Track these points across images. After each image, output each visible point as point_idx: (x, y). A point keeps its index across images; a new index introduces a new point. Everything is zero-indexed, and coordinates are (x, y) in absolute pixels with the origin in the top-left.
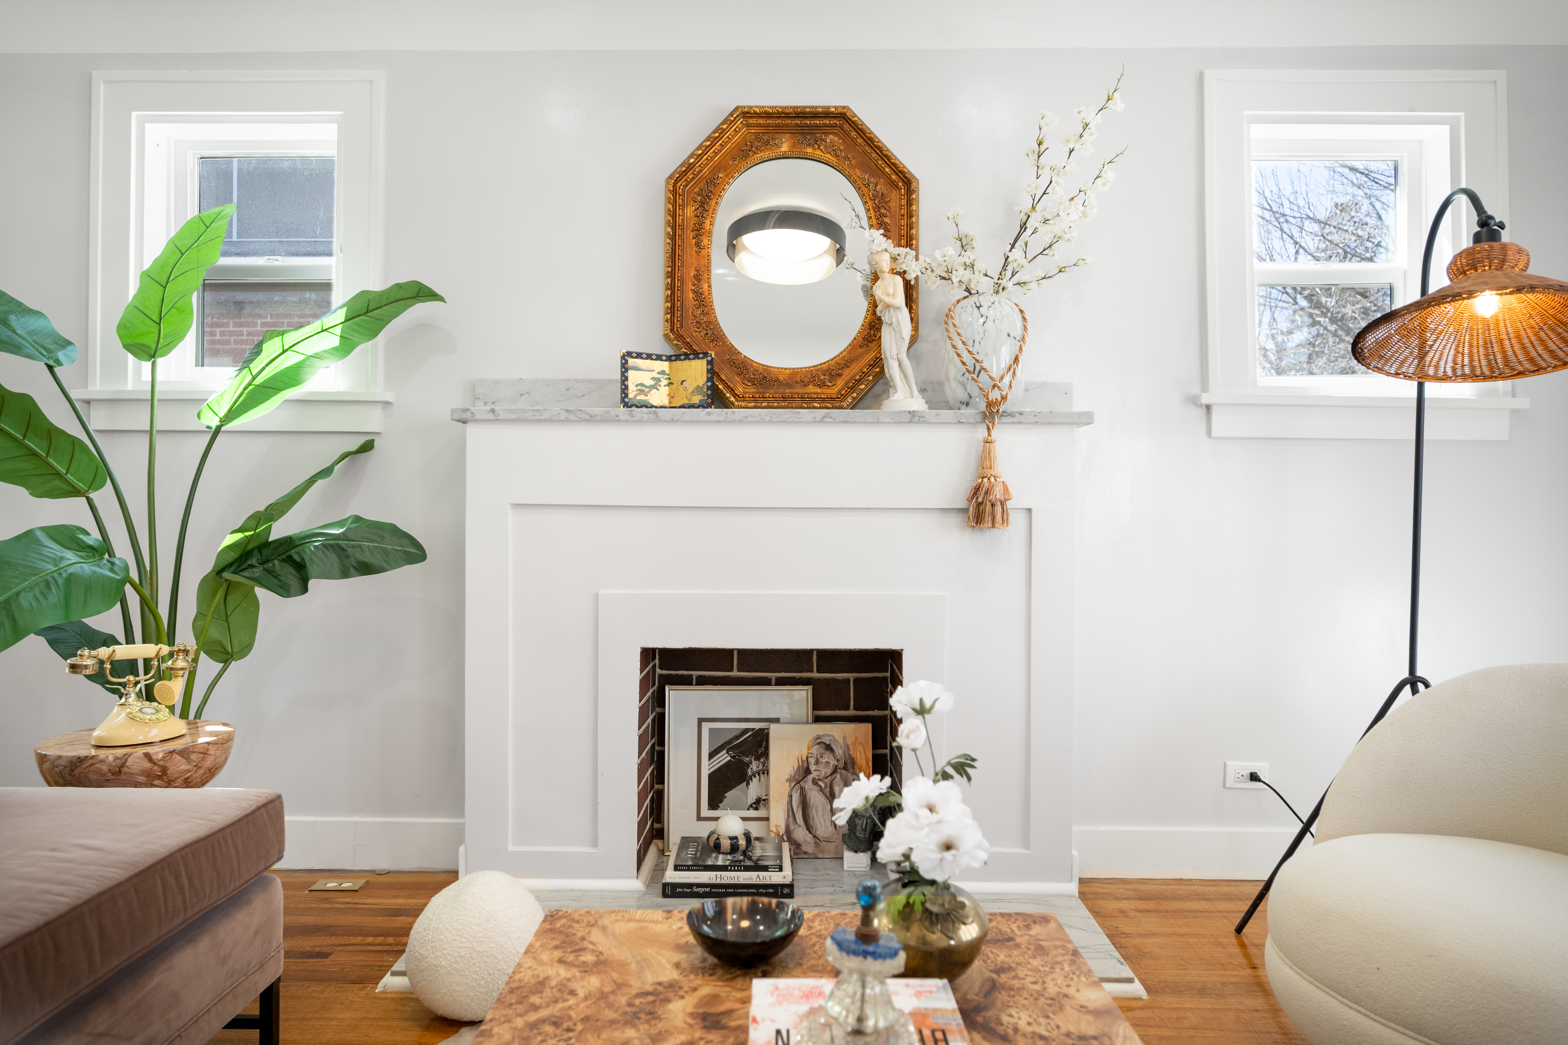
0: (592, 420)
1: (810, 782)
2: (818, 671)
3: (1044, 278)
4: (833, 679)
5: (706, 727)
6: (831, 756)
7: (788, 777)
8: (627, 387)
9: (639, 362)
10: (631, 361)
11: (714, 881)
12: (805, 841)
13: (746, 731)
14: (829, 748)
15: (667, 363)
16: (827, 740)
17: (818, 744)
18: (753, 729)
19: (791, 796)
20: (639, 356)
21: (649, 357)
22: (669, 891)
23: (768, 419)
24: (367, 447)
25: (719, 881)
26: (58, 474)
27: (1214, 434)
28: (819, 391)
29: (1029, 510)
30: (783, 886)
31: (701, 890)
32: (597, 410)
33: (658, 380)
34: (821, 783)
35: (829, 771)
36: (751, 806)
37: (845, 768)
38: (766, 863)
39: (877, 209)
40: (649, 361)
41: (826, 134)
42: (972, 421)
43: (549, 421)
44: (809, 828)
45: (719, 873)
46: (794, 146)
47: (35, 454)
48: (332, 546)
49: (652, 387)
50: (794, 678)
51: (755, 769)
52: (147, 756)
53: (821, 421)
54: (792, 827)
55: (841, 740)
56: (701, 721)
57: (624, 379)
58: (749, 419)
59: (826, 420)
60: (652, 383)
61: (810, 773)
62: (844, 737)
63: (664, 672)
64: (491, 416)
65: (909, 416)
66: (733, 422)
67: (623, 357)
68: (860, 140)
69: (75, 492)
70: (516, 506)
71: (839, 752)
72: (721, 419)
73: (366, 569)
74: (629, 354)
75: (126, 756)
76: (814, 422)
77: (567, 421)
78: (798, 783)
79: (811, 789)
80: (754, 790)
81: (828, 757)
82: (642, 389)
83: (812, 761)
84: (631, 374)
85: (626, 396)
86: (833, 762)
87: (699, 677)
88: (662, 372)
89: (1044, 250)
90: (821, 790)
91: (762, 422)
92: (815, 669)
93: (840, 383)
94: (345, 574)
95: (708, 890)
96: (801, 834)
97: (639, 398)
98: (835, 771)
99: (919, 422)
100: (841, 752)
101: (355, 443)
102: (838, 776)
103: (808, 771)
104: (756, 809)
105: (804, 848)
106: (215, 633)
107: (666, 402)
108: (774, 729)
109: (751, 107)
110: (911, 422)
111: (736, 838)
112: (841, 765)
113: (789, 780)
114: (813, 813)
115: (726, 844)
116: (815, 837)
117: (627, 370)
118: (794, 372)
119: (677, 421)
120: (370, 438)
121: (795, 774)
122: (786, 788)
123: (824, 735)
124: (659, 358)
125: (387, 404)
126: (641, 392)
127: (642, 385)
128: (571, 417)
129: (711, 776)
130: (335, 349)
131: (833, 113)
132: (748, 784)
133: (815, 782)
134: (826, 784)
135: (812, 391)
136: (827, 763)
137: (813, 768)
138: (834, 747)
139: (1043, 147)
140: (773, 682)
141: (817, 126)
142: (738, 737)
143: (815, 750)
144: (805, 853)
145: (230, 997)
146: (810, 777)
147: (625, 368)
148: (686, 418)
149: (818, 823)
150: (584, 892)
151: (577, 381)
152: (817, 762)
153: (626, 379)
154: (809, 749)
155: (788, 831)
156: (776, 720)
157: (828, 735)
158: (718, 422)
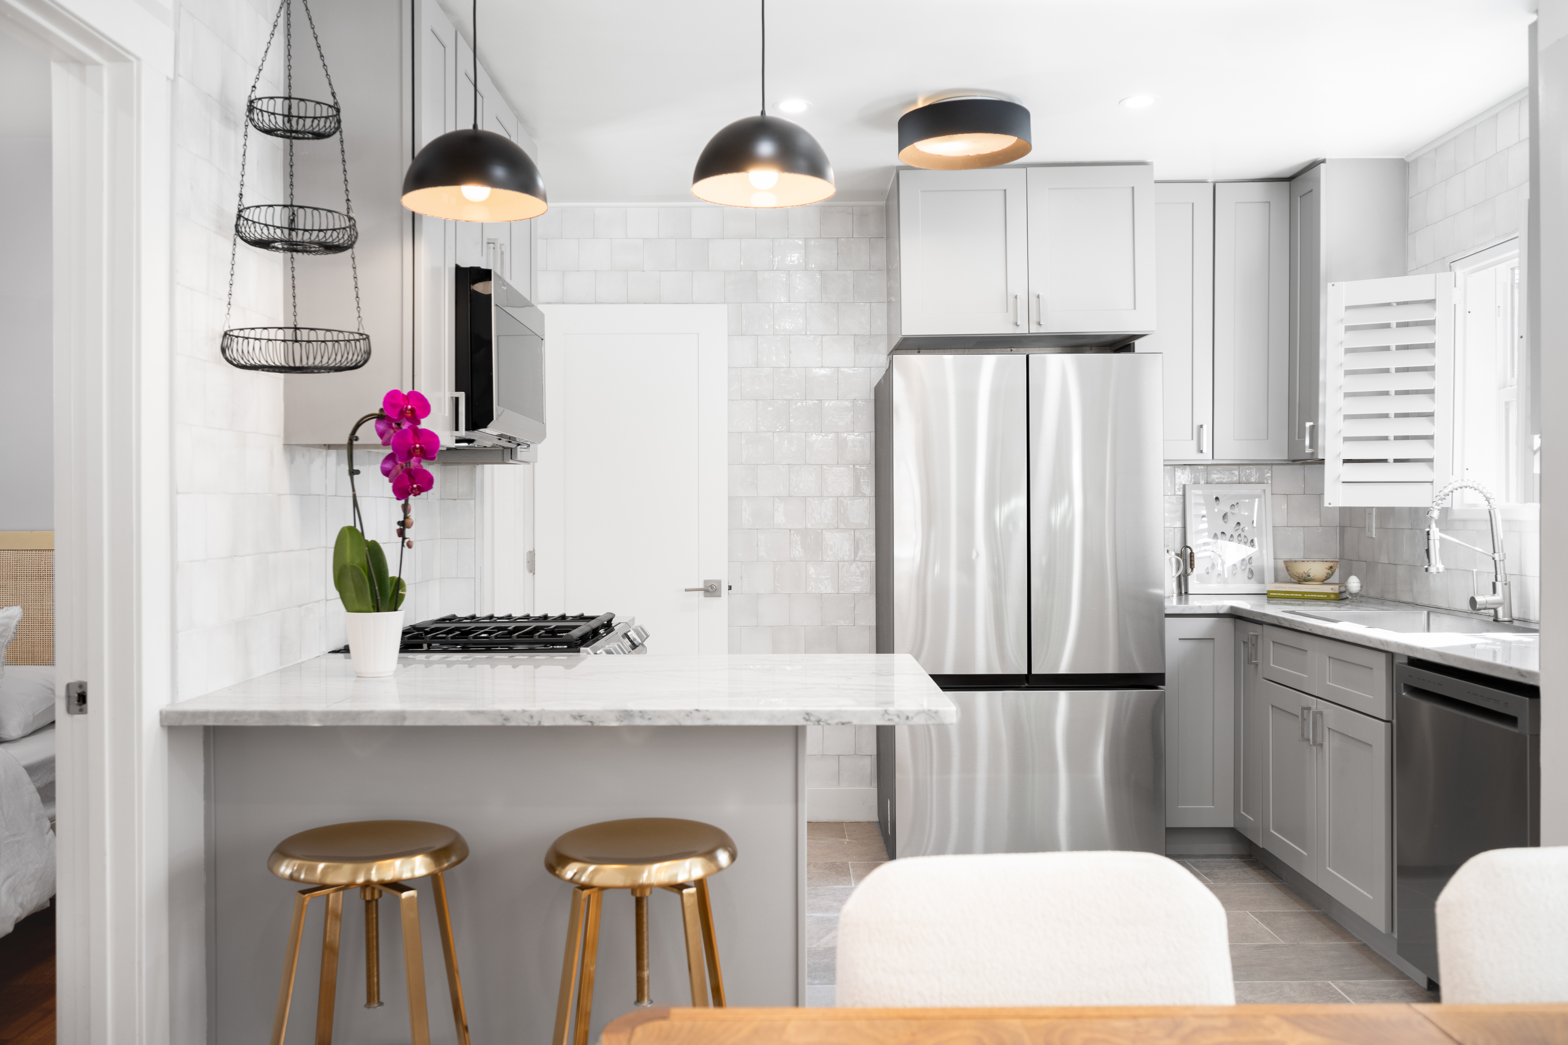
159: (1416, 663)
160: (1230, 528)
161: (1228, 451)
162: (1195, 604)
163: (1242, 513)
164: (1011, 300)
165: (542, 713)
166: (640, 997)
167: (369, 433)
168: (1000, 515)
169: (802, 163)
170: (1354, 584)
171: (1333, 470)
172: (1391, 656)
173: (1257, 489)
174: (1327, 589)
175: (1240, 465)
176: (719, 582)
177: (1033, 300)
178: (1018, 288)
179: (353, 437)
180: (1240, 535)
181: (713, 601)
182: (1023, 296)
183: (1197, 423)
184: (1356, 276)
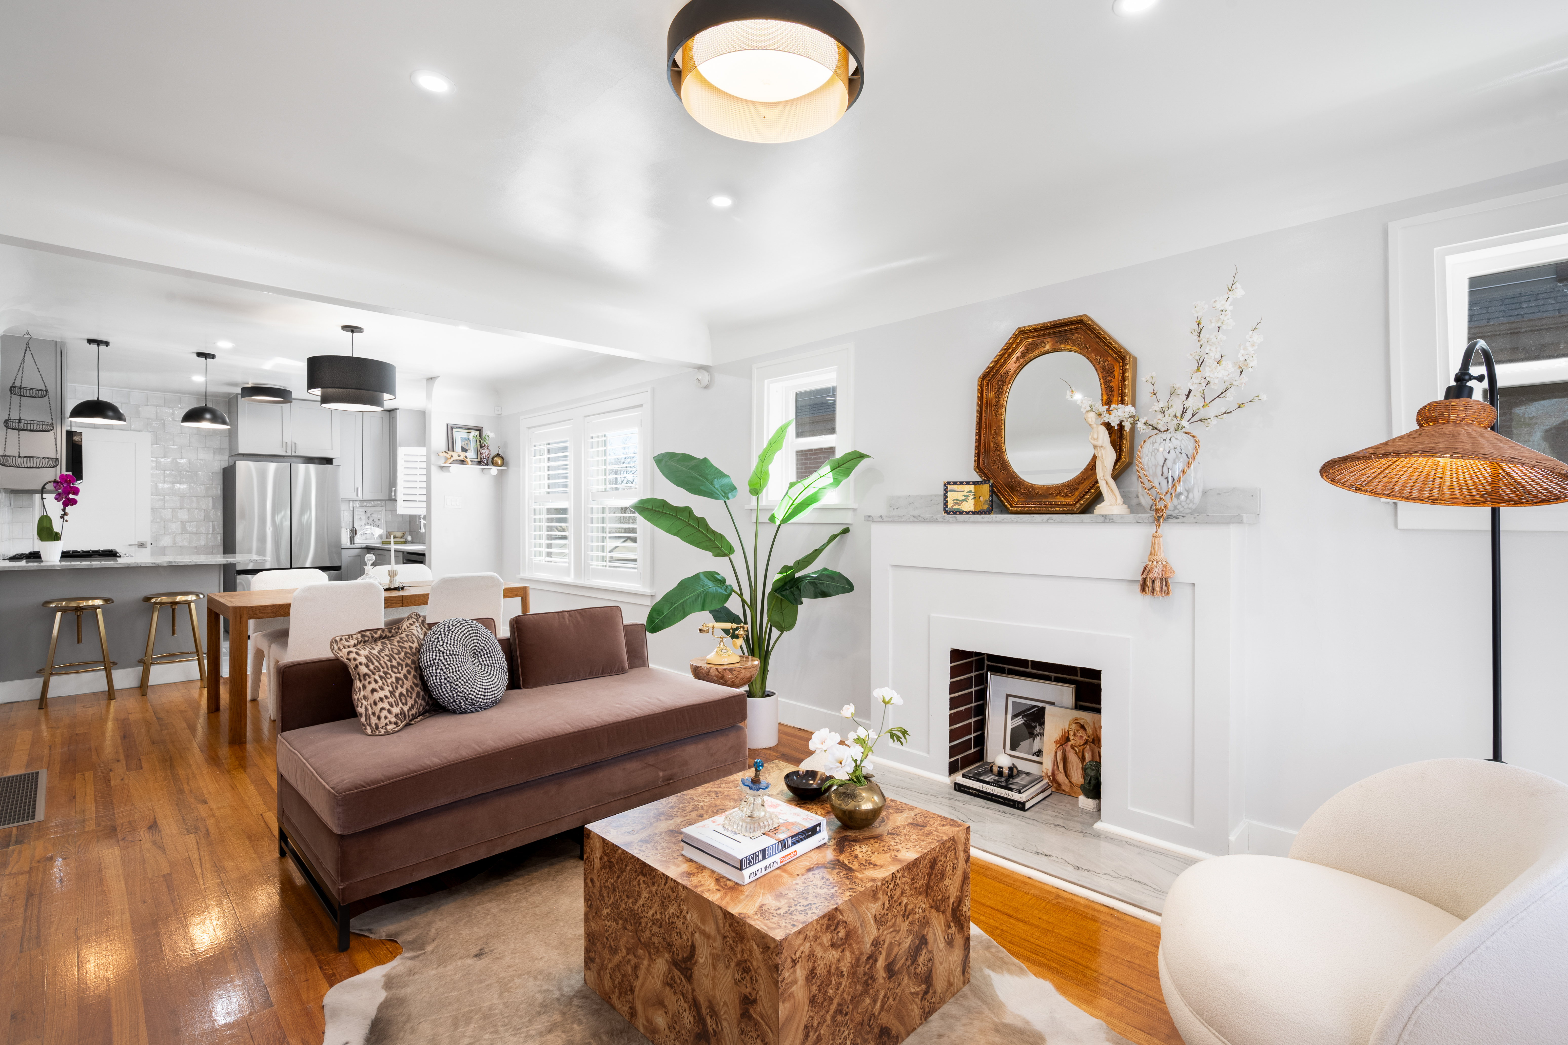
0: (925, 521)
1: (1069, 746)
2: (1081, 677)
3: (1225, 413)
4: (1091, 683)
5: (1011, 700)
6: (1084, 733)
7: (1055, 740)
8: (947, 502)
9: (955, 487)
10: (949, 487)
11: (981, 789)
12: (1064, 783)
13: (1034, 706)
14: (1083, 727)
15: (973, 486)
16: (1082, 722)
17: (1076, 723)
18: (1038, 706)
19: (1056, 753)
20: (955, 483)
21: (961, 483)
22: (957, 787)
23: (1015, 520)
24: (846, 531)
25: (984, 790)
26: (718, 547)
27: (1399, 527)
28: (1063, 500)
29: (1194, 584)
30: (1019, 802)
31: (974, 792)
32: (927, 516)
33: (967, 496)
34: (1076, 749)
35: (1082, 742)
36: (1035, 753)
37: (1093, 742)
38: (1013, 787)
39: (1105, 378)
40: (961, 486)
41: (1073, 334)
42: (1147, 521)
43: (906, 522)
44: (1067, 775)
45: (984, 785)
46: (1053, 345)
47: (711, 539)
48: (812, 582)
49: (963, 501)
50: (1066, 678)
51: (1038, 731)
52: (717, 669)
53: (1047, 522)
54: (1056, 772)
55: (1091, 724)
56: (1008, 696)
57: (946, 497)
58: (1005, 520)
59: (1049, 521)
60: (964, 498)
61: (1070, 741)
62: (1094, 723)
63: (990, 663)
64: (880, 519)
65: (1102, 519)
66: (996, 522)
67: (945, 485)
68: (1092, 335)
69: (725, 555)
70: (894, 566)
71: (1090, 731)
72: (990, 520)
73: (825, 595)
74: (949, 483)
75: (711, 668)
76: (1042, 522)
77: (914, 522)
78: (1062, 745)
79: (1069, 751)
80: (1037, 744)
81: (1081, 733)
82: (957, 502)
83: (1071, 733)
84: (949, 494)
85: (947, 506)
86: (1085, 737)
87: (1009, 669)
88: (970, 492)
89: (1222, 393)
90: (1076, 753)
91: (1012, 522)
92: (1079, 675)
93: (1077, 494)
94: (816, 597)
95: (977, 793)
96: (1061, 777)
97: (954, 507)
98: (1086, 743)
99: (1109, 522)
100: (1091, 732)
101: (838, 530)
102: (1088, 746)
103: (1068, 739)
104: (1038, 756)
105: (1063, 787)
106: (776, 618)
107: (972, 509)
108: (1048, 708)
109: (1025, 327)
110: (1104, 522)
111: (1002, 768)
112: (1090, 740)
113: (1056, 742)
114: (1070, 766)
115: (995, 769)
116: (1070, 782)
117: (947, 492)
118: (1049, 488)
119: (967, 522)
120: (846, 527)
121: (1060, 739)
122: (1054, 747)
123: (1080, 718)
124: (968, 483)
125: (854, 510)
126: (956, 504)
127: (957, 500)
128: (916, 520)
129: (1012, 730)
130: (831, 484)
131: (1074, 321)
132: (1034, 740)
133: (1072, 747)
134: (1079, 750)
135: (1058, 500)
136: (1081, 736)
137: (1071, 738)
138: (1087, 728)
139: (1201, 326)
140: (1053, 679)
141: (1067, 331)
142: (1029, 709)
143: (1074, 726)
144: (1064, 791)
145: (715, 770)
146: (1070, 743)
147: (946, 491)
148: (971, 520)
149: (1073, 774)
150: (919, 777)
151: (935, 495)
152: (1074, 735)
153: (947, 497)
154: (1069, 725)
155: (1053, 774)
156: (1052, 704)
157: (1083, 719)
158: (988, 522)
159: (409, 553)
160: (370, 521)
161: (368, 496)
162: (356, 545)
163: (375, 516)
164: (284, 444)
165: (141, 563)
166: (173, 634)
167: (50, 487)
168: (278, 519)
169: (220, 420)
170: (409, 538)
171: (400, 503)
172: (403, 552)
173: (380, 509)
174: (401, 540)
175: (374, 501)
176: (146, 542)
177: (293, 444)
178: (287, 439)
179: (43, 487)
180: (374, 524)
181: (143, 550)
182: (289, 443)
183: (356, 487)
184: (409, 445)
